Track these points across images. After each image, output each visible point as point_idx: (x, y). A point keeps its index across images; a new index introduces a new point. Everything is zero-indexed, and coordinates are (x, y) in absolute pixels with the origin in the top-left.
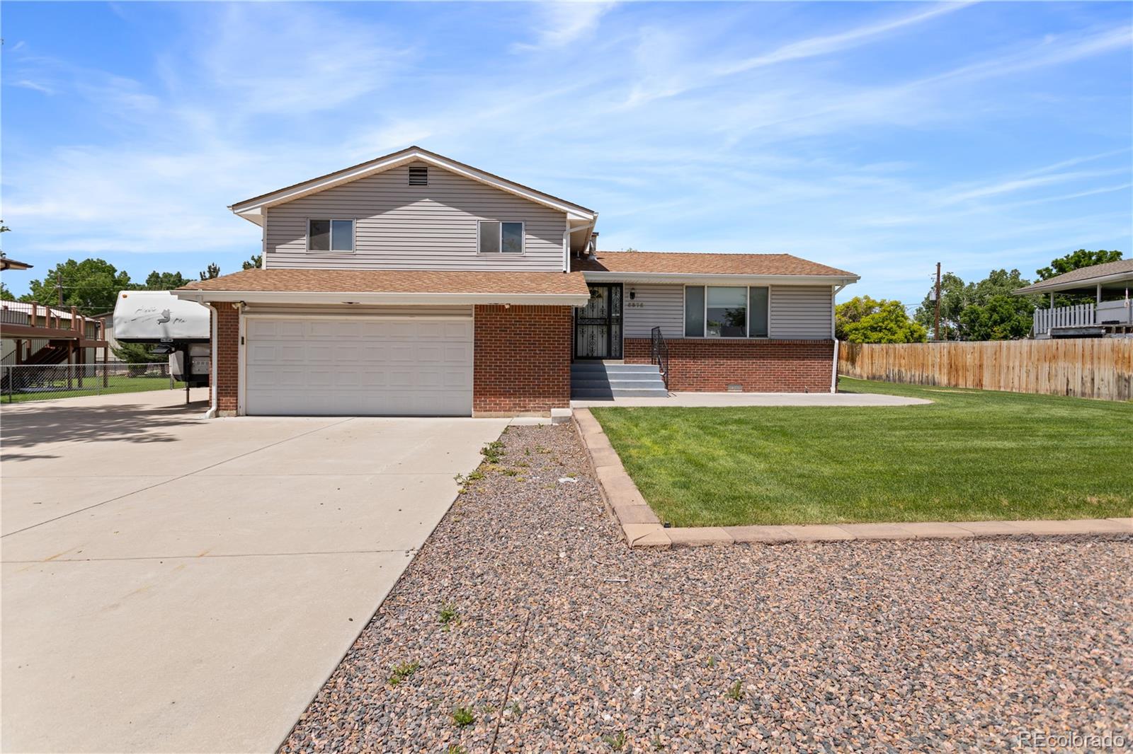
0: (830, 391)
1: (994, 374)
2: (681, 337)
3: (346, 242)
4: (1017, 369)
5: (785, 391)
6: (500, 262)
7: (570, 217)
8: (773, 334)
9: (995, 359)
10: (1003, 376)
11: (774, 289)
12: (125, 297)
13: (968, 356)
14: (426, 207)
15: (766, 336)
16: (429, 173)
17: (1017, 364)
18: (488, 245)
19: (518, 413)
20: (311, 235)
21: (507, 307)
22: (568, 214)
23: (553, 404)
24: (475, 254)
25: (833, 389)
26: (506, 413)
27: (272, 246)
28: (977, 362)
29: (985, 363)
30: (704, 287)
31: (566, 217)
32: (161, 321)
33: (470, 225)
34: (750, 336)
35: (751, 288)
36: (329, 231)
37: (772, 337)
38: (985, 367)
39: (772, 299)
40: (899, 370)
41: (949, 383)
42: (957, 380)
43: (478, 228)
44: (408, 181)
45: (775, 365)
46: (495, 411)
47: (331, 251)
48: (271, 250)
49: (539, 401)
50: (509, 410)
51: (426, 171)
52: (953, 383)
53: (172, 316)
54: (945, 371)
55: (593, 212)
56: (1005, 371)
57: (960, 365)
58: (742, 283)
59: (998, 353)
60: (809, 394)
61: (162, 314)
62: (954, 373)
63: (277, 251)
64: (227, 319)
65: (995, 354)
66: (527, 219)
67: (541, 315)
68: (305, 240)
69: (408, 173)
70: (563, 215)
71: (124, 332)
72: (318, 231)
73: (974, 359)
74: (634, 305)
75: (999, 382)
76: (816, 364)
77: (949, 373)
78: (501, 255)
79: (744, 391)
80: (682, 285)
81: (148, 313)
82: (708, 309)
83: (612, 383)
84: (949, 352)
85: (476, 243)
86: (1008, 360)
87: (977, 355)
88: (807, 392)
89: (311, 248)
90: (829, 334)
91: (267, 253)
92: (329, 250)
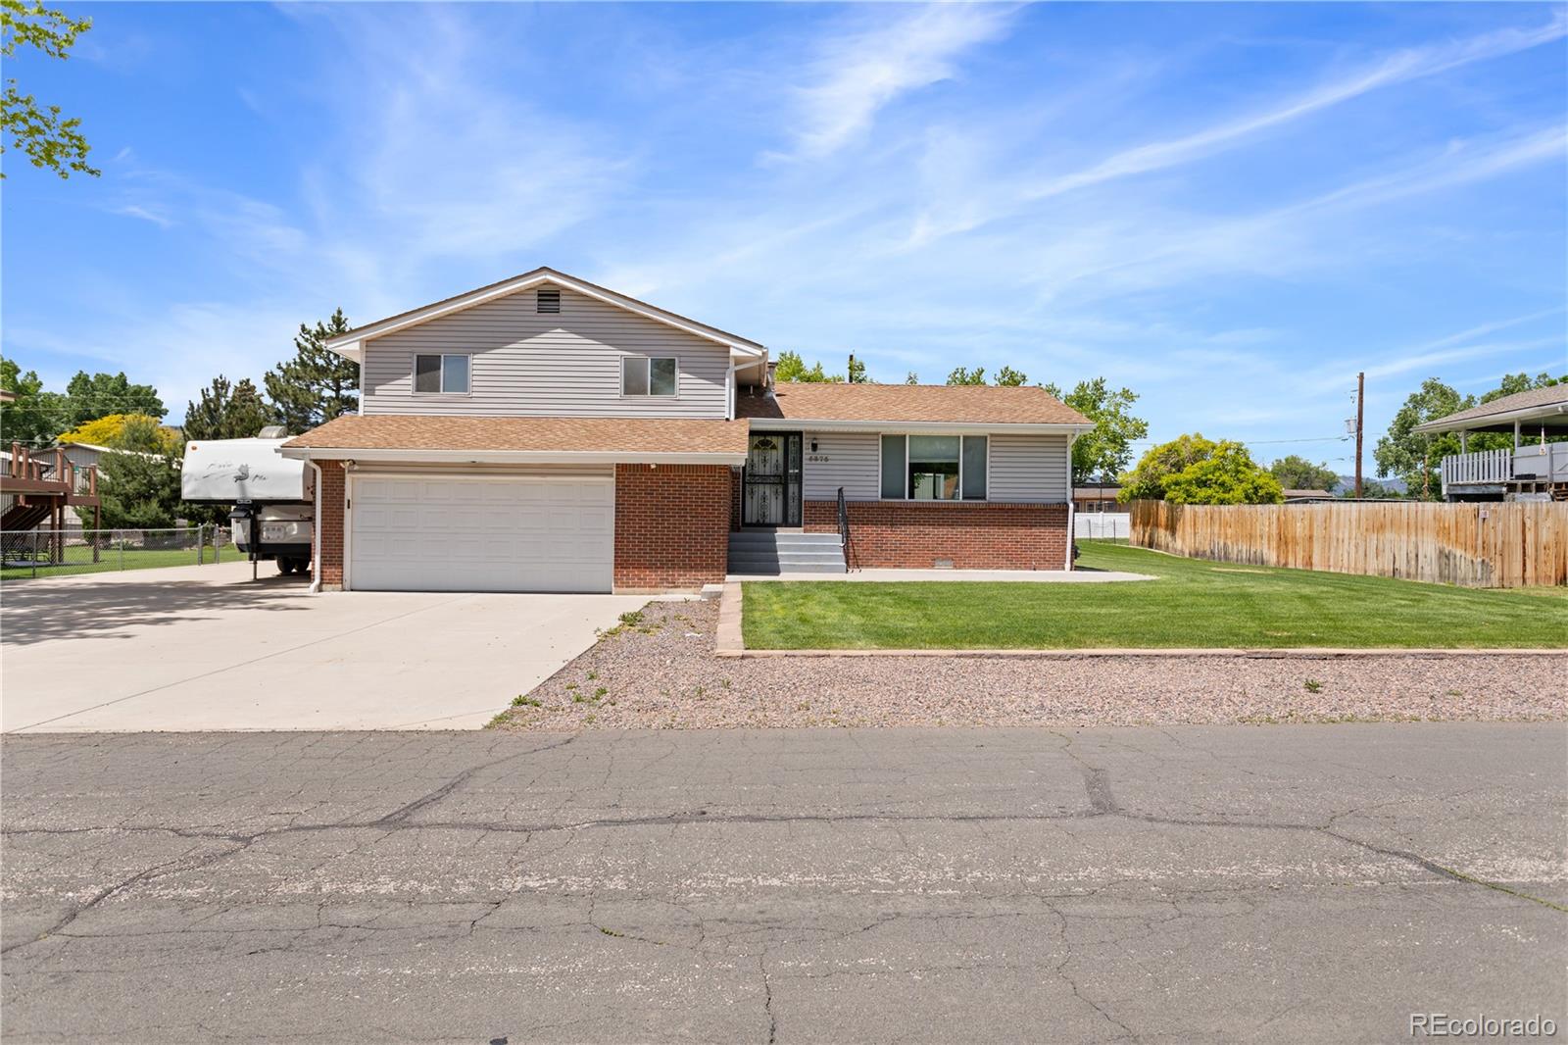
0: (1064, 569)
1: (1323, 548)
2: (874, 499)
3: (461, 383)
4: (1346, 542)
5: (1008, 568)
6: (647, 407)
7: (733, 352)
8: (992, 496)
9: (1325, 528)
10: (1333, 550)
11: (993, 439)
12: (194, 448)
13: (1298, 525)
14: (557, 338)
15: (984, 498)
16: (562, 298)
17: (1347, 535)
18: (633, 386)
19: (665, 590)
20: (418, 373)
21: (653, 467)
22: (732, 350)
24: (618, 397)
25: (1068, 565)
26: (652, 589)
27: (370, 387)
28: (1307, 532)
29: (1315, 534)
30: (905, 436)
31: (729, 352)
32: (237, 479)
33: (611, 361)
34: (964, 498)
35: (965, 437)
36: (439, 369)
37: (992, 500)
38: (1314, 539)
39: (991, 452)
40: (1225, 544)
41: (1278, 562)
42: (1287, 557)
43: (621, 364)
44: (536, 308)
45: (996, 534)
46: (639, 587)
47: (442, 392)
48: (370, 392)
50: (656, 586)
51: (558, 295)
52: (1283, 561)
53: (252, 473)
54: (1274, 544)
55: (761, 347)
56: (1335, 544)
57: (1290, 536)
58: (954, 432)
59: (1328, 521)
60: (1037, 572)
61: (240, 470)
62: (1283, 547)
63: (377, 393)
64: (333, 479)
65: (1325, 522)
66: (682, 354)
67: (693, 476)
68: (410, 380)
69: (536, 297)
70: (725, 349)
71: (194, 491)
72: (427, 369)
73: (1304, 528)
74: (816, 459)
75: (1329, 558)
76: (1046, 534)
77: (1278, 547)
78: (648, 398)
79: (955, 567)
80: (877, 434)
81: (223, 468)
82: (910, 464)
83: (782, 556)
84: (1278, 518)
85: (620, 384)
86: (1338, 532)
87: (1307, 522)
88: (1035, 569)
89: (418, 390)
90: (1063, 496)
91: (366, 395)
92: (439, 391)
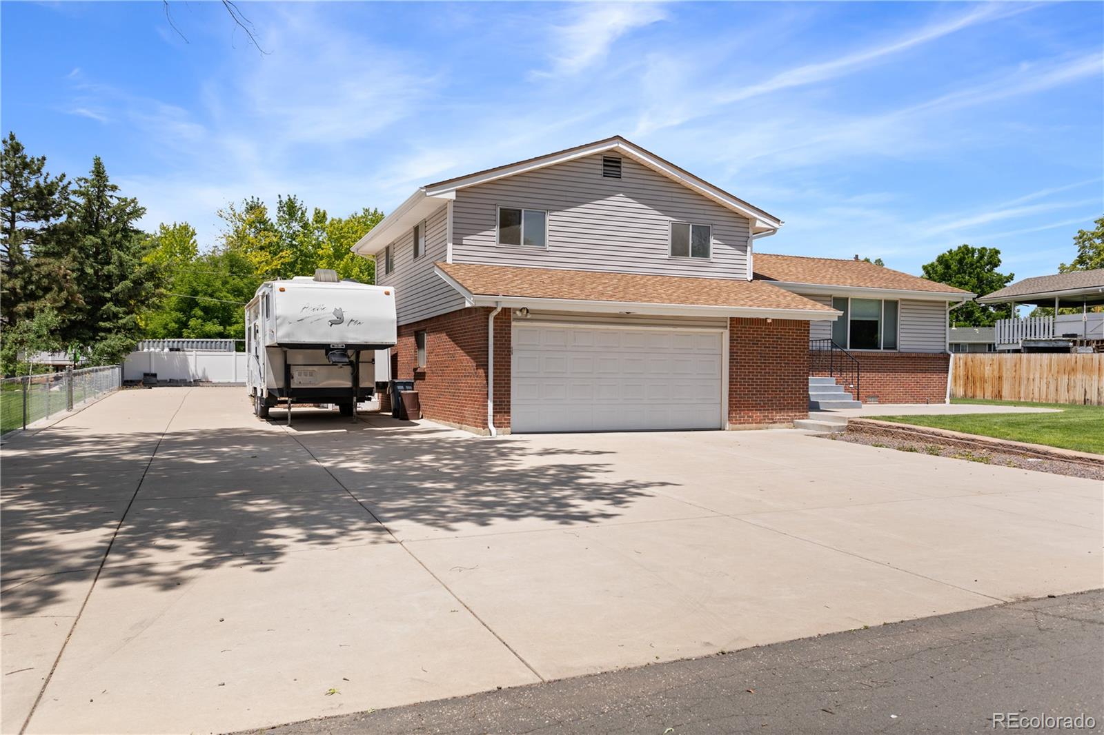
0: (945, 402)
1: (1014, 385)
2: (828, 348)
3: (538, 238)
4: (1037, 381)
5: (912, 402)
6: (689, 268)
7: (759, 224)
8: (901, 347)
9: (1015, 371)
10: (1023, 388)
11: (904, 303)
12: (282, 290)
13: (987, 368)
14: (620, 202)
15: (895, 348)
16: (623, 165)
17: (1037, 376)
18: (679, 249)
19: (766, 425)
20: (501, 226)
21: (769, 321)
22: (758, 221)
23: (795, 415)
24: (666, 257)
25: (948, 400)
26: (757, 425)
27: (458, 236)
28: (996, 374)
29: (1004, 375)
30: (847, 299)
31: (748, 223)
32: (332, 323)
33: (660, 226)
34: (884, 348)
35: (885, 301)
36: (520, 223)
37: (902, 350)
38: (1004, 378)
39: (900, 312)
41: (966, 395)
42: (975, 392)
43: (669, 228)
44: (601, 172)
45: (907, 378)
46: (748, 423)
47: (522, 245)
48: (457, 241)
49: (783, 415)
50: (760, 423)
51: (620, 162)
52: (970, 394)
53: (347, 317)
54: (961, 382)
55: (779, 221)
56: (1026, 382)
57: (978, 377)
58: (878, 297)
59: (1018, 366)
60: (929, 405)
61: (334, 314)
62: (970, 384)
63: (464, 242)
64: (502, 326)
65: (1015, 366)
66: (715, 222)
67: (786, 329)
68: (496, 232)
69: (602, 162)
70: (746, 221)
71: (288, 335)
72: (509, 222)
73: (993, 371)
75: (1019, 392)
76: (935, 377)
77: (966, 385)
78: (690, 260)
79: (880, 402)
80: (831, 296)
81: (316, 312)
82: (851, 321)
84: (966, 364)
85: (668, 246)
86: (1028, 372)
87: (996, 367)
88: (927, 403)
89: (501, 241)
90: (943, 348)
91: (453, 244)
92: (520, 244)
